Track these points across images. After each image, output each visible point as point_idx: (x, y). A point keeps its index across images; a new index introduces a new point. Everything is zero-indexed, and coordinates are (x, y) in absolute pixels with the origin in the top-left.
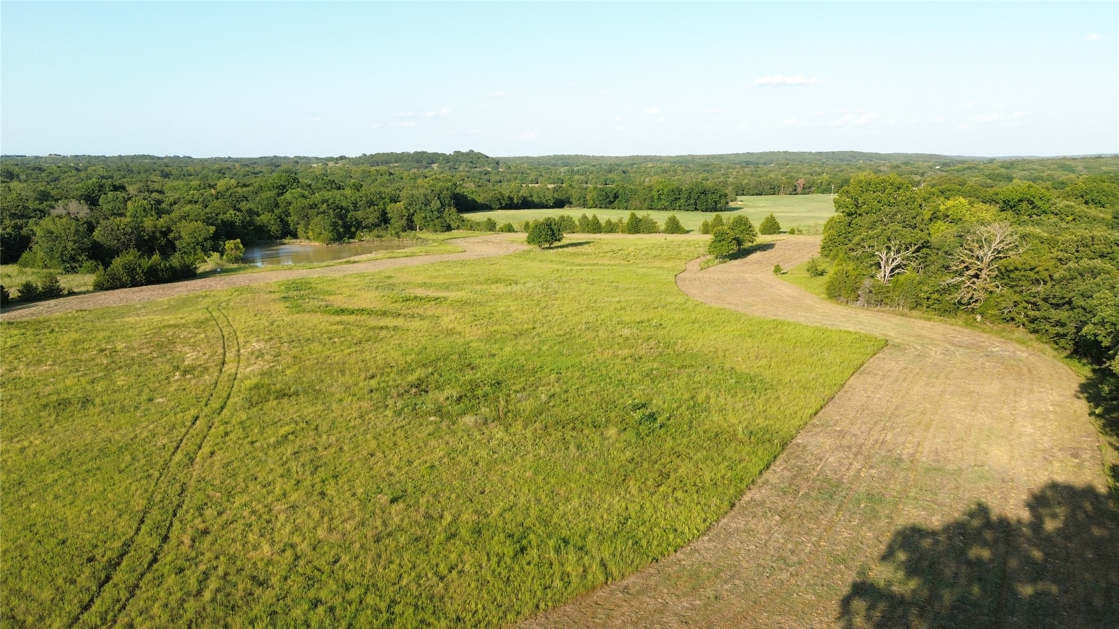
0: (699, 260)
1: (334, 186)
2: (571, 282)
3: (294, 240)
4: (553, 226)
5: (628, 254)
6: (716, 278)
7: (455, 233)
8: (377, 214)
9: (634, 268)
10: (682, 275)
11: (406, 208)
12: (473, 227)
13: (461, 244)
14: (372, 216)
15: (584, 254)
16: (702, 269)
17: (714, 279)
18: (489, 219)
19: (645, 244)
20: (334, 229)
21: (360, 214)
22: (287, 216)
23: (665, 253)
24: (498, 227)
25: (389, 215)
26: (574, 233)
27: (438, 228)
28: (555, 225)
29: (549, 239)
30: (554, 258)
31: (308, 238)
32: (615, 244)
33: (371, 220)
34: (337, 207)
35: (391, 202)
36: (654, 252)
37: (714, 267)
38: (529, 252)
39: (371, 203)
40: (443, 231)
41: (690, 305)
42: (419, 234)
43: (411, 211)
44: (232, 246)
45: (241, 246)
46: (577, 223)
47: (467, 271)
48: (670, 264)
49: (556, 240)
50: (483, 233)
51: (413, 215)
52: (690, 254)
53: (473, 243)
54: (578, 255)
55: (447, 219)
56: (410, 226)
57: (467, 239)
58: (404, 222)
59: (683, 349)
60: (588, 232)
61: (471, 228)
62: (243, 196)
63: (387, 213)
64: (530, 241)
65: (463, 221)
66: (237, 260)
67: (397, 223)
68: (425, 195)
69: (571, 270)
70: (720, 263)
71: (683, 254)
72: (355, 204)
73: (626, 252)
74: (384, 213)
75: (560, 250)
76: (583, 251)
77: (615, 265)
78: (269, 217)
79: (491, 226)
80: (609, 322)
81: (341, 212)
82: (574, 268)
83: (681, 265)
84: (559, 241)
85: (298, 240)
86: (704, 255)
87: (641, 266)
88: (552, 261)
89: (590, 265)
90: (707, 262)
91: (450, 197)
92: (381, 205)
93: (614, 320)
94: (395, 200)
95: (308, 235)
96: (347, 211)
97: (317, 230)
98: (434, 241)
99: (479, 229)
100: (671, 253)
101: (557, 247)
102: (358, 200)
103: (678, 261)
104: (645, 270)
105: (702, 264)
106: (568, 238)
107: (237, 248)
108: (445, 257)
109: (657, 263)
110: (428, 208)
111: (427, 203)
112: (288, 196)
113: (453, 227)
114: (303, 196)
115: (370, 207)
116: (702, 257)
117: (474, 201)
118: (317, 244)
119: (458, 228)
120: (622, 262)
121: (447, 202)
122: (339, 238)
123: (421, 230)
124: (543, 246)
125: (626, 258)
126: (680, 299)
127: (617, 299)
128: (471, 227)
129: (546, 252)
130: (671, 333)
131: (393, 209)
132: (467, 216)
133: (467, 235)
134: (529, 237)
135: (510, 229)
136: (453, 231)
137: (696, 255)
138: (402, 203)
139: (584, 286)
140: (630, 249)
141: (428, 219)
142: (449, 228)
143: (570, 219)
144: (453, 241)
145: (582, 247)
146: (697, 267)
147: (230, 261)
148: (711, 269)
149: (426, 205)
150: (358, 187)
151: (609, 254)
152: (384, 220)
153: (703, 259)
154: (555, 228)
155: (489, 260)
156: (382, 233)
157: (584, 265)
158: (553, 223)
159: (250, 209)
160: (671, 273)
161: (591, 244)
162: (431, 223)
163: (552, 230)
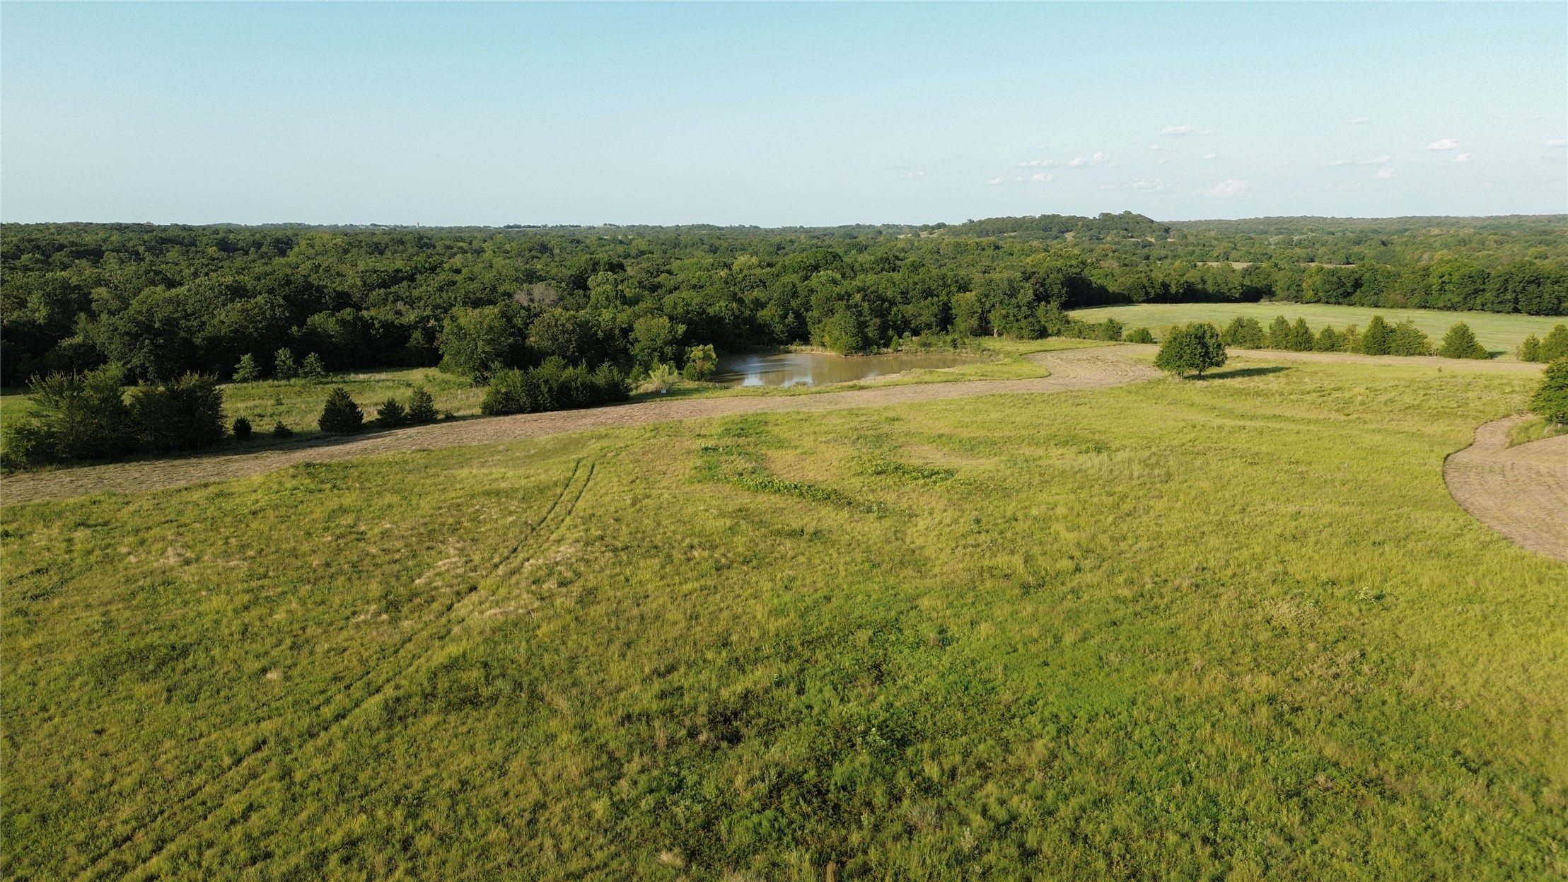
0: (1506, 423)
1: (887, 266)
2: (1210, 454)
3: (803, 347)
4: (1207, 339)
5: (1350, 401)
6: (1544, 471)
7: (1052, 341)
8: (935, 309)
9: (1355, 432)
10: (1462, 457)
11: (980, 301)
12: (1082, 332)
13: (1050, 360)
14: (925, 311)
15: (1258, 394)
16: (1512, 445)
17: (1538, 473)
18: (1111, 321)
19: (1394, 379)
20: (858, 332)
21: (909, 310)
22: (807, 310)
23: (1432, 402)
24: (1125, 334)
25: (953, 311)
26: (1258, 348)
27: (1025, 332)
28: (1212, 337)
29: (1198, 362)
30: (1197, 399)
31: (823, 345)
32: (1331, 375)
33: (924, 319)
34: (879, 297)
35: (959, 291)
36: (1408, 399)
37: (1542, 442)
38: (1159, 381)
39: (928, 293)
40: (1033, 339)
41: (1467, 544)
42: (990, 343)
43: (987, 306)
44: (701, 354)
45: (714, 356)
46: (1266, 330)
47: (1026, 415)
48: (1439, 428)
49: (1211, 364)
50: (1099, 343)
51: (990, 311)
52: (1488, 409)
53: (1071, 361)
54: (1248, 394)
55: (1043, 320)
56: (984, 330)
57: (1064, 355)
58: (974, 322)
59: (1423, 693)
60: (1286, 348)
61: (1080, 334)
62: (760, 280)
63: (950, 308)
64: (1162, 362)
65: (1068, 322)
66: (701, 376)
67: (963, 323)
68: (1010, 281)
69: (1220, 428)
70: (1558, 432)
71: (1472, 405)
72: (904, 294)
73: (1347, 395)
74: (946, 308)
75: (1218, 382)
76: (1262, 386)
77: (1316, 421)
78: (773, 311)
79: (1113, 332)
80: (1254, 574)
81: (881, 305)
82: (1229, 422)
83: (1463, 431)
84: (1218, 365)
85: (809, 347)
86: (1520, 412)
87: (1374, 426)
88: (1192, 405)
89: (1265, 417)
90: (1527, 429)
91: (1062, 284)
92: (944, 298)
93: (1269, 568)
94: (964, 287)
95: (824, 340)
96: (892, 303)
97: (836, 333)
98: (1008, 354)
99: (1093, 336)
100: (1444, 403)
101: (1214, 376)
102: (910, 289)
103: (1459, 421)
104: (1378, 438)
105: (1514, 432)
106: (1237, 357)
107: (706, 358)
108: (1021, 387)
109: (1410, 424)
110: (1014, 301)
111: (1013, 293)
112: (815, 280)
113: (1050, 331)
114: (835, 282)
115: (926, 298)
116: (1515, 416)
117: (1102, 289)
118: (833, 353)
119: (1059, 333)
120: (1334, 415)
121: (1056, 291)
122: (864, 345)
123: (1000, 335)
124: (1186, 375)
125: (1344, 407)
126: (1446, 522)
127: (1292, 508)
128: (1080, 332)
129: (1189, 385)
130: (1402, 627)
131: (964, 301)
132: (1075, 314)
133: (1071, 346)
134: (1160, 356)
135: (1144, 337)
136: (1050, 338)
137: (1502, 410)
138: (974, 293)
139: (1234, 466)
140: (1356, 390)
141: (1011, 318)
142: (1043, 334)
143: (1253, 324)
144: (1038, 356)
145: (1263, 377)
146: (1500, 439)
147: (692, 378)
148: (1534, 446)
149: (1011, 296)
150: (916, 267)
151: (1308, 397)
152: (945, 320)
153: (1518, 420)
154: (1210, 342)
155: (1075, 397)
156: (933, 339)
157: (1253, 418)
158: (1208, 335)
159: (757, 299)
160: (1436, 449)
161: (1281, 374)
162: (1015, 324)
163: (1204, 345)
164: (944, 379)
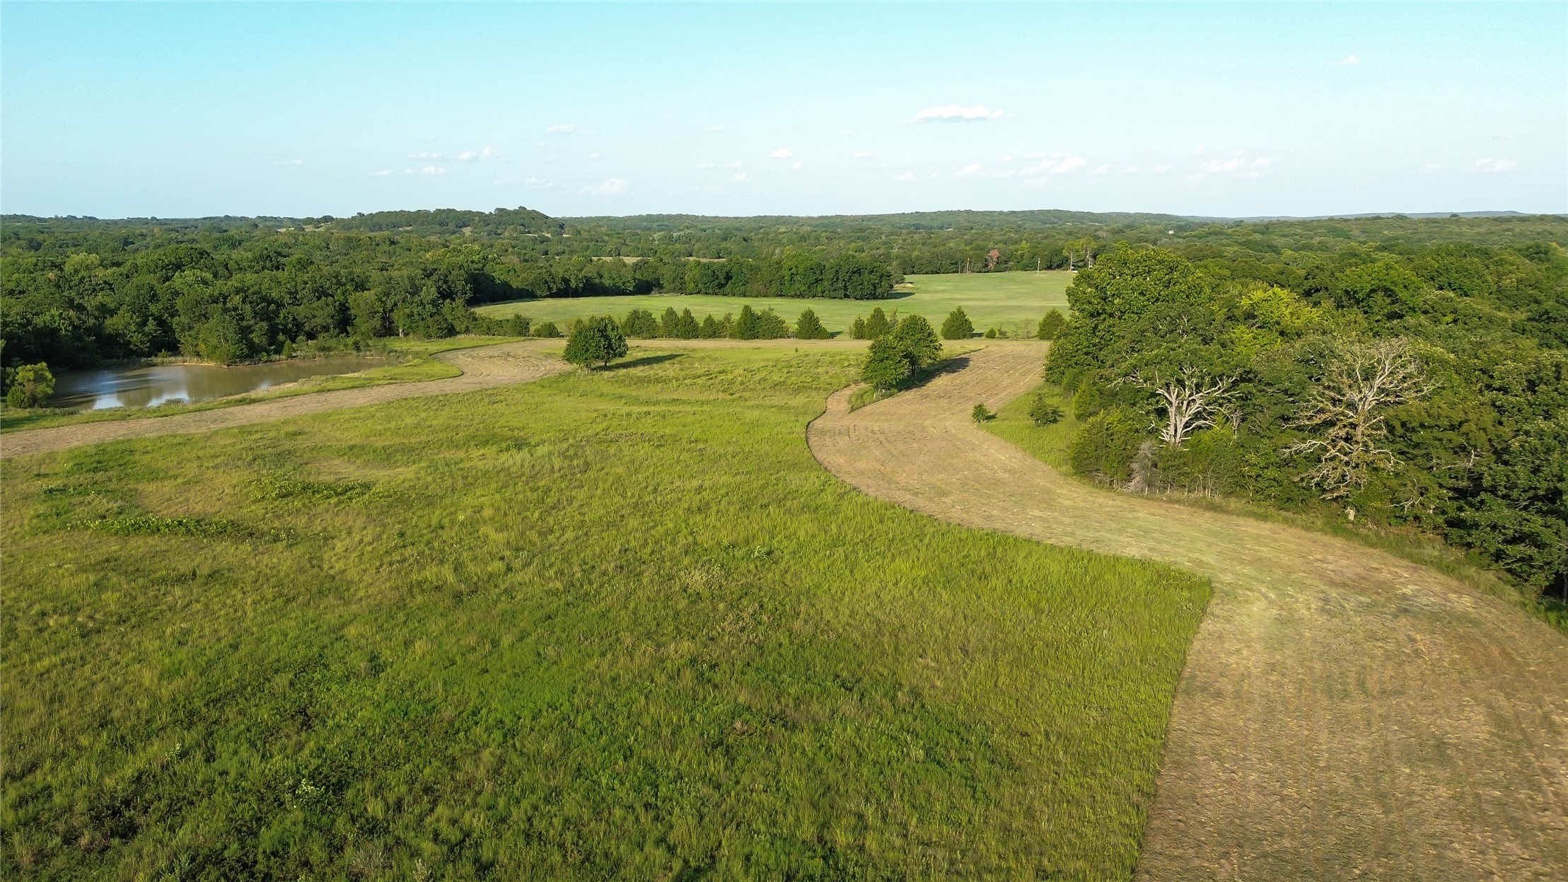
0: (847, 392)
1: (268, 264)
2: (622, 441)
3: (172, 359)
4: (609, 333)
5: (732, 382)
6: (876, 429)
7: (462, 339)
8: (331, 310)
9: (739, 410)
10: (819, 424)
11: (380, 300)
12: (491, 328)
13: (462, 359)
14: (322, 313)
15: (658, 381)
16: (853, 410)
17: (873, 431)
18: (518, 317)
19: (763, 360)
20: (242, 339)
21: (301, 311)
22: (172, 316)
23: (793, 379)
24: (532, 328)
25: (352, 312)
26: (654, 337)
27: (432, 330)
28: (613, 329)
29: (603, 353)
30: (606, 389)
31: (198, 354)
32: (716, 359)
33: (319, 321)
34: (263, 299)
35: (356, 290)
36: (776, 377)
37: (873, 406)
38: (569, 375)
39: (321, 293)
40: (441, 337)
41: (828, 498)
42: (397, 344)
43: (389, 305)
44: (31, 375)
45: (49, 375)
46: (659, 320)
47: (441, 419)
48: (799, 400)
49: (615, 355)
50: (508, 339)
51: (392, 310)
52: (834, 381)
53: (482, 359)
54: (649, 382)
55: (450, 318)
56: (388, 330)
57: (475, 353)
58: (377, 322)
59: (809, 629)
60: (677, 336)
61: (489, 331)
62: (105, 282)
63: (348, 309)
64: (570, 356)
65: (475, 319)
66: (34, 401)
67: (364, 324)
68: (411, 279)
69: (629, 415)
70: (883, 397)
71: (822, 379)
72: (293, 294)
73: (730, 377)
74: (344, 308)
75: (622, 371)
76: (661, 373)
77: (708, 402)
78: (128, 319)
79: (521, 328)
80: (669, 548)
81: (267, 309)
82: (636, 409)
83: (817, 399)
84: (621, 356)
85: (180, 358)
86: (856, 382)
87: (752, 403)
88: (602, 395)
89: (666, 402)
90: (862, 396)
91: (465, 280)
92: (339, 296)
93: (682, 541)
94: (361, 286)
95: (198, 349)
96: (280, 305)
97: (214, 341)
98: (417, 355)
99: (502, 332)
100: (802, 379)
101: (618, 366)
102: (299, 288)
103: (814, 393)
104: (756, 413)
105: (853, 399)
106: (638, 346)
107: (39, 378)
108: (434, 388)
109: (779, 399)
110: (417, 299)
111: (415, 291)
112: (178, 280)
113: (458, 329)
114: (205, 282)
115: (319, 298)
116: (853, 386)
117: (506, 285)
118: (212, 364)
119: (467, 331)
120: (721, 395)
121: (460, 287)
122: (252, 352)
123: (406, 335)
124: (593, 366)
125: (728, 388)
126: (811, 481)
127: (695, 483)
128: (489, 329)
129: (597, 376)
130: (788, 576)
131: (361, 302)
132: (481, 311)
133: (483, 343)
134: (568, 350)
135: (550, 331)
136: (459, 336)
137: (843, 381)
138: (372, 292)
139: (644, 450)
140: (736, 372)
141: (416, 317)
142: (451, 332)
143: (647, 315)
144: (449, 355)
145: (661, 365)
146: (844, 406)
147: (21, 404)
148: (867, 409)
149: (413, 294)
150: (303, 265)
151: (699, 381)
152: (344, 322)
153: (854, 389)
154: (612, 334)
155: (492, 395)
156: (332, 342)
157: (656, 403)
158: (610, 327)
159: (103, 305)
160: (800, 418)
161: (676, 361)
162: (421, 323)
163: (607, 338)
164: (350, 385)
